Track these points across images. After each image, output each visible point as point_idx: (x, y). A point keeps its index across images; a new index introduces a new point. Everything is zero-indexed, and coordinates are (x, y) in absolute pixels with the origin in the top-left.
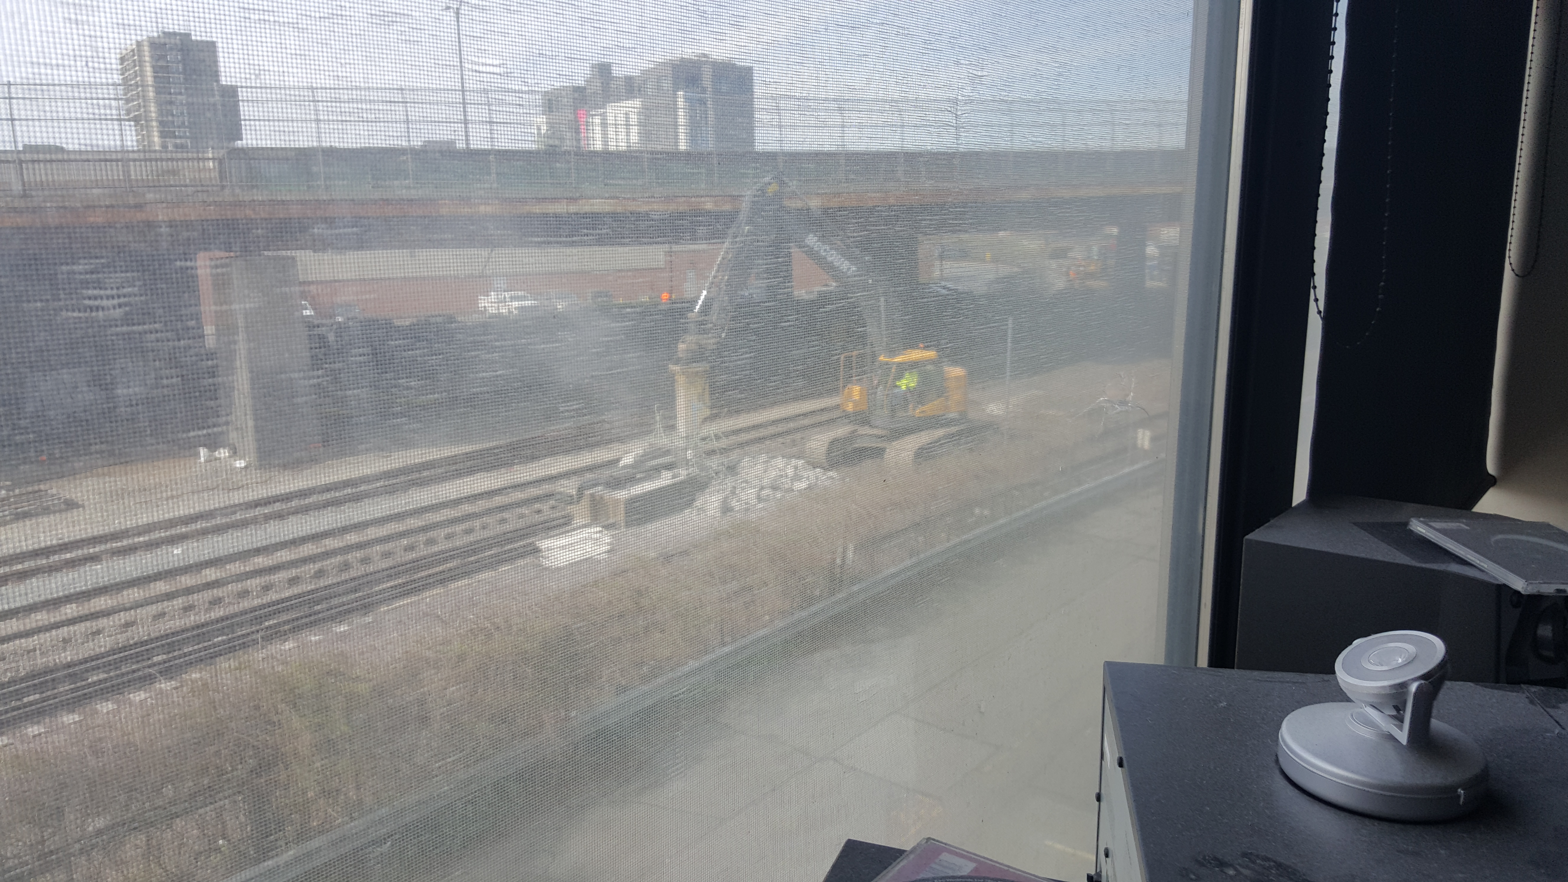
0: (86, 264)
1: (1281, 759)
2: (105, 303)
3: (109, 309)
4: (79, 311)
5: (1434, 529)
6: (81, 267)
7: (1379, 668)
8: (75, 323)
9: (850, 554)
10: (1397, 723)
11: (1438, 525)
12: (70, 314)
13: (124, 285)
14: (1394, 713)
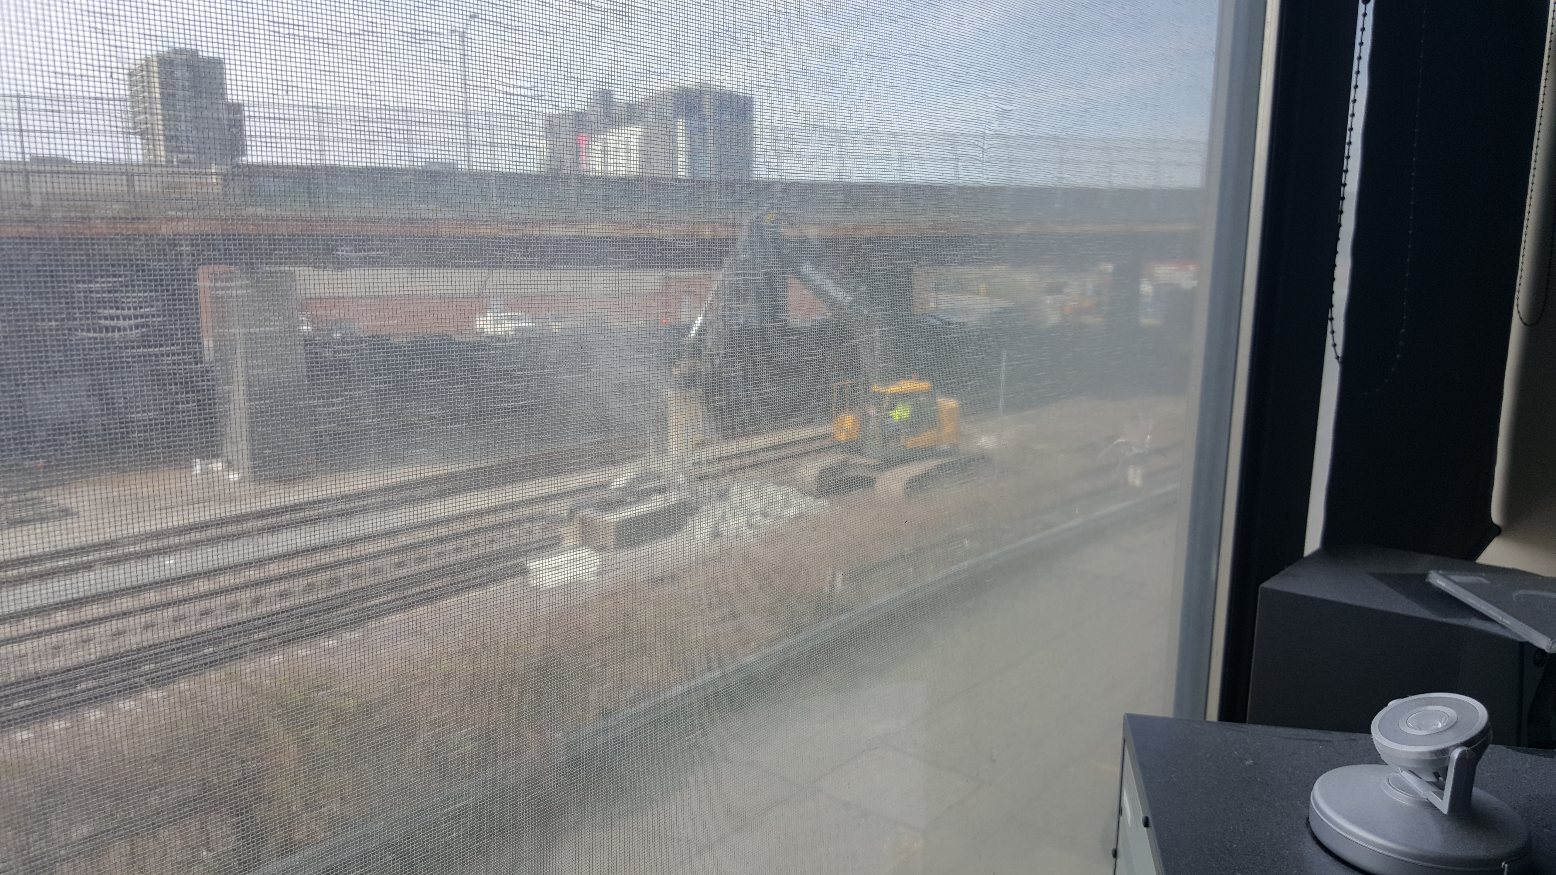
0: (103, 282)
1: (1312, 824)
2: (121, 323)
3: (125, 329)
4: (95, 332)
5: (1455, 583)
6: (98, 285)
7: (1418, 733)
8: (90, 344)
9: (839, 584)
10: (1436, 790)
11: (1457, 578)
12: (84, 334)
13: (143, 304)
14: (1433, 779)
